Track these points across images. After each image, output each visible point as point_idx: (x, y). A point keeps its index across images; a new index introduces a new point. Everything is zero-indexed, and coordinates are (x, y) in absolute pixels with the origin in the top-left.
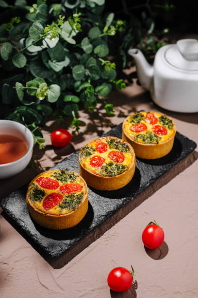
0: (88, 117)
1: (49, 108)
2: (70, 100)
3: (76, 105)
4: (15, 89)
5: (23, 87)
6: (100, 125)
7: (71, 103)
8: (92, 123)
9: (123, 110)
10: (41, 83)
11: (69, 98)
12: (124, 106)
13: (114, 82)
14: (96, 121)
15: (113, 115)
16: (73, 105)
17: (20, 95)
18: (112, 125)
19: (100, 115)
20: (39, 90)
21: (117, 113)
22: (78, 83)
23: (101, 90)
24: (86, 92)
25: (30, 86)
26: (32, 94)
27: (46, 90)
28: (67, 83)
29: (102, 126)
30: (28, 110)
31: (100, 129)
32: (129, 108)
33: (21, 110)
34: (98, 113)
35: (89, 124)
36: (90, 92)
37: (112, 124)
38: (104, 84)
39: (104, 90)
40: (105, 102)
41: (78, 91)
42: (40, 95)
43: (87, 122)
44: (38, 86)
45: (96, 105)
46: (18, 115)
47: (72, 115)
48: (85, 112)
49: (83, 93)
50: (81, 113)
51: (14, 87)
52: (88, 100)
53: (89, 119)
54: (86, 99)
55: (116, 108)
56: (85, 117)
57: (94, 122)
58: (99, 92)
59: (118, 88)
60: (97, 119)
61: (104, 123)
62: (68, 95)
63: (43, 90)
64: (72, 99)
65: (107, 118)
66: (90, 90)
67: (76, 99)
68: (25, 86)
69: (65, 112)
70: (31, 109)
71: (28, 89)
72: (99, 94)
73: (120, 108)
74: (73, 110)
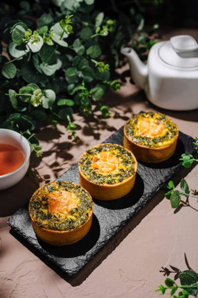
0: (83, 120)
1: (44, 114)
2: (64, 104)
3: (71, 109)
4: (8, 96)
5: (16, 94)
6: (95, 127)
7: (65, 106)
8: (88, 126)
9: (118, 111)
10: (35, 89)
11: (63, 102)
12: (119, 107)
13: (108, 83)
14: (92, 124)
15: (109, 117)
16: (67, 109)
17: (14, 102)
18: (108, 128)
19: (95, 117)
20: (33, 97)
21: (112, 114)
22: (72, 86)
23: (95, 92)
24: (80, 95)
25: (24, 92)
26: (26, 101)
27: (41, 96)
28: (60, 87)
29: (98, 129)
30: (22, 117)
31: (96, 132)
32: (125, 109)
33: (15, 117)
34: (93, 115)
35: (85, 128)
36: (84, 95)
37: (108, 126)
38: (98, 85)
39: (98, 91)
40: (100, 104)
41: (72, 94)
42: (35, 101)
43: (83, 125)
44: (32, 92)
45: (91, 107)
46: (12, 122)
47: (67, 119)
48: (79, 115)
49: (77, 96)
50: (75, 116)
51: (6, 94)
52: (82, 103)
53: (85, 122)
54: (80, 103)
55: (111, 109)
56: (80, 120)
57: (89, 125)
58: (93, 93)
59: (112, 89)
60: (92, 121)
61: (100, 126)
62: (62, 98)
63: (38, 96)
64: (66, 103)
65: (103, 120)
66: (85, 93)
67: (70, 103)
68: (18, 93)
69: (60, 117)
70: (25, 116)
71: (22, 96)
72: (93, 96)
73: (115, 109)
74: (67, 114)
